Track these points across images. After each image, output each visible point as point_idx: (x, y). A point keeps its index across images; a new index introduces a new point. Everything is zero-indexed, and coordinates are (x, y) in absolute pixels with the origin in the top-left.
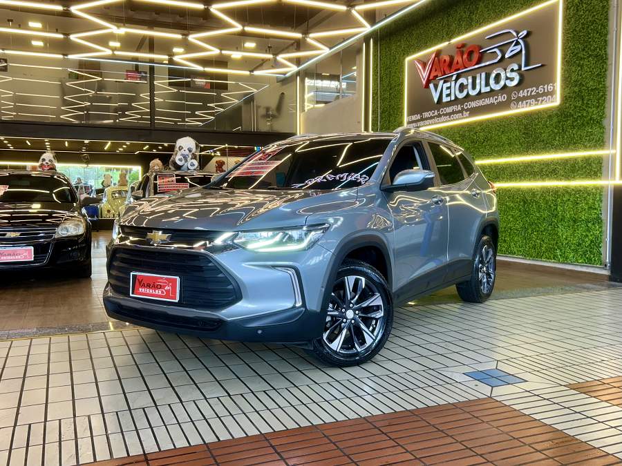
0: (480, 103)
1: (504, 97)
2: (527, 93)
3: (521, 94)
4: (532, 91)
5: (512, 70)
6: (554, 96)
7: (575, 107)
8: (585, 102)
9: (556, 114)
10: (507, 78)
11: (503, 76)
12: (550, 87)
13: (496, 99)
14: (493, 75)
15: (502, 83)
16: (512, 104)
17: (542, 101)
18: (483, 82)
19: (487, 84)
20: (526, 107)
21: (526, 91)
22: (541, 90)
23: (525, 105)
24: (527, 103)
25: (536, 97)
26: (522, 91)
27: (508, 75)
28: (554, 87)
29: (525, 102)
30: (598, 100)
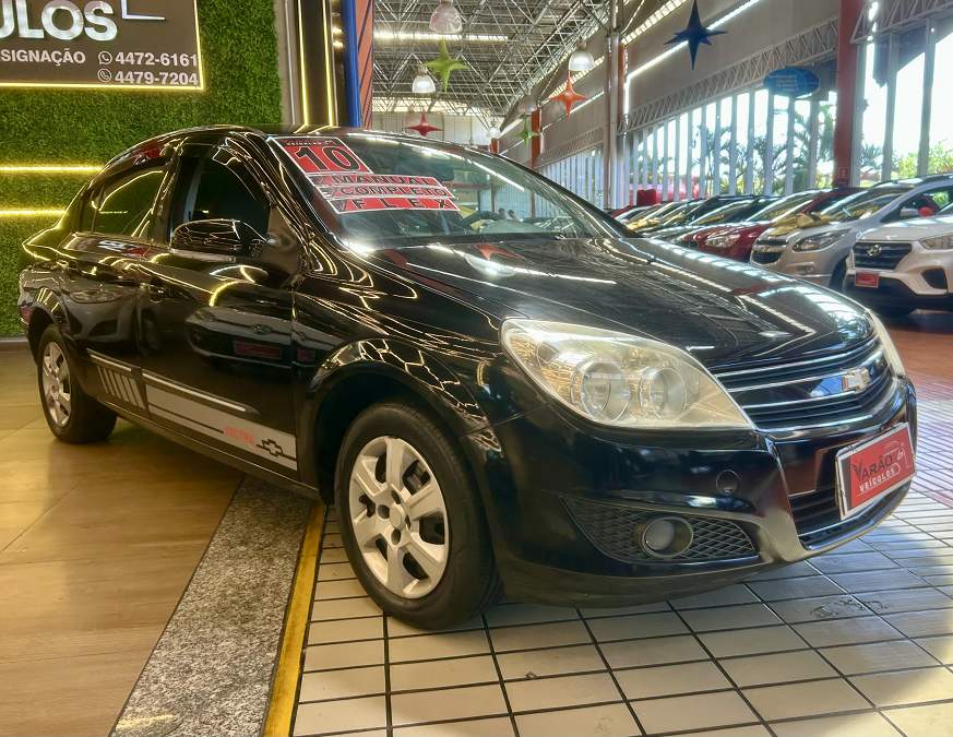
0: (17, 56)
1: (80, 58)
2: (136, 58)
3: (121, 58)
4: (145, 59)
5: (98, 13)
6: (194, 75)
7: (235, 100)
8: (251, 94)
9: (197, 104)
10: (86, 24)
11: (76, 16)
12: (184, 60)
13: (57, 57)
14: (51, 11)
15: (76, 30)
16: (100, 73)
17: (169, 80)
18: (23, 18)
19: (34, 22)
20: (135, 83)
21: (131, 54)
22: (164, 59)
23: (132, 80)
24: (136, 77)
25: (157, 70)
26: (121, 54)
27: (91, 18)
28: (191, 61)
29: (130, 73)
30: (271, 94)
